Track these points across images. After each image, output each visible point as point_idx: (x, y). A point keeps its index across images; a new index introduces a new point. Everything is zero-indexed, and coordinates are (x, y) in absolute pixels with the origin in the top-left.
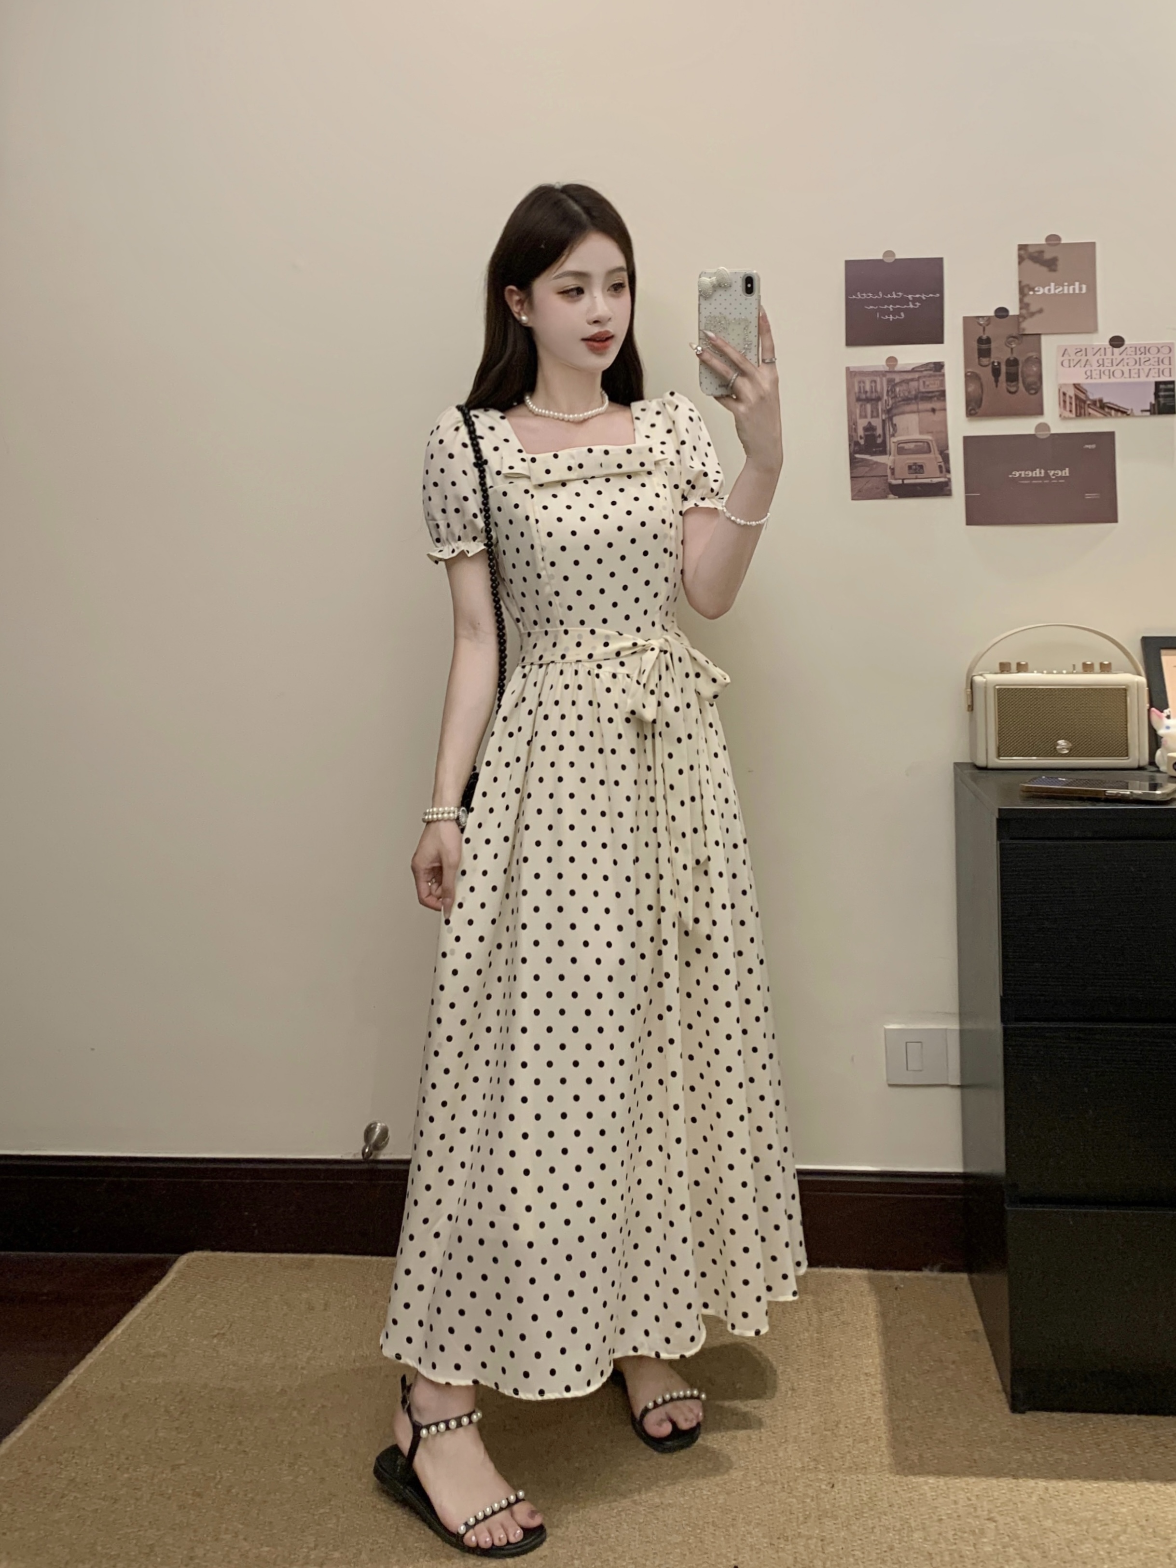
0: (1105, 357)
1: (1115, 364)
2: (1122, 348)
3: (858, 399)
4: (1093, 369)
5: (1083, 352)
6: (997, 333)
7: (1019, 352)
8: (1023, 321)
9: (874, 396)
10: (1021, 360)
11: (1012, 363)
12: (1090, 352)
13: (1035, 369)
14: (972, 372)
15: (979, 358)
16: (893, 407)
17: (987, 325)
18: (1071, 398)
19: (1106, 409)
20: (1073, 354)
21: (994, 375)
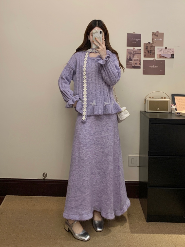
1: (165, 52)
2: (167, 49)
3: (128, 53)
4: (162, 52)
6: (149, 46)
8: (153, 44)
9: (131, 53)
10: (152, 50)
11: (151, 50)
12: (162, 49)
13: (154, 52)
14: (145, 52)
15: (146, 49)
16: (134, 54)
17: (147, 44)
18: (159, 56)
19: (164, 57)
20: (159, 50)
21: (148, 52)
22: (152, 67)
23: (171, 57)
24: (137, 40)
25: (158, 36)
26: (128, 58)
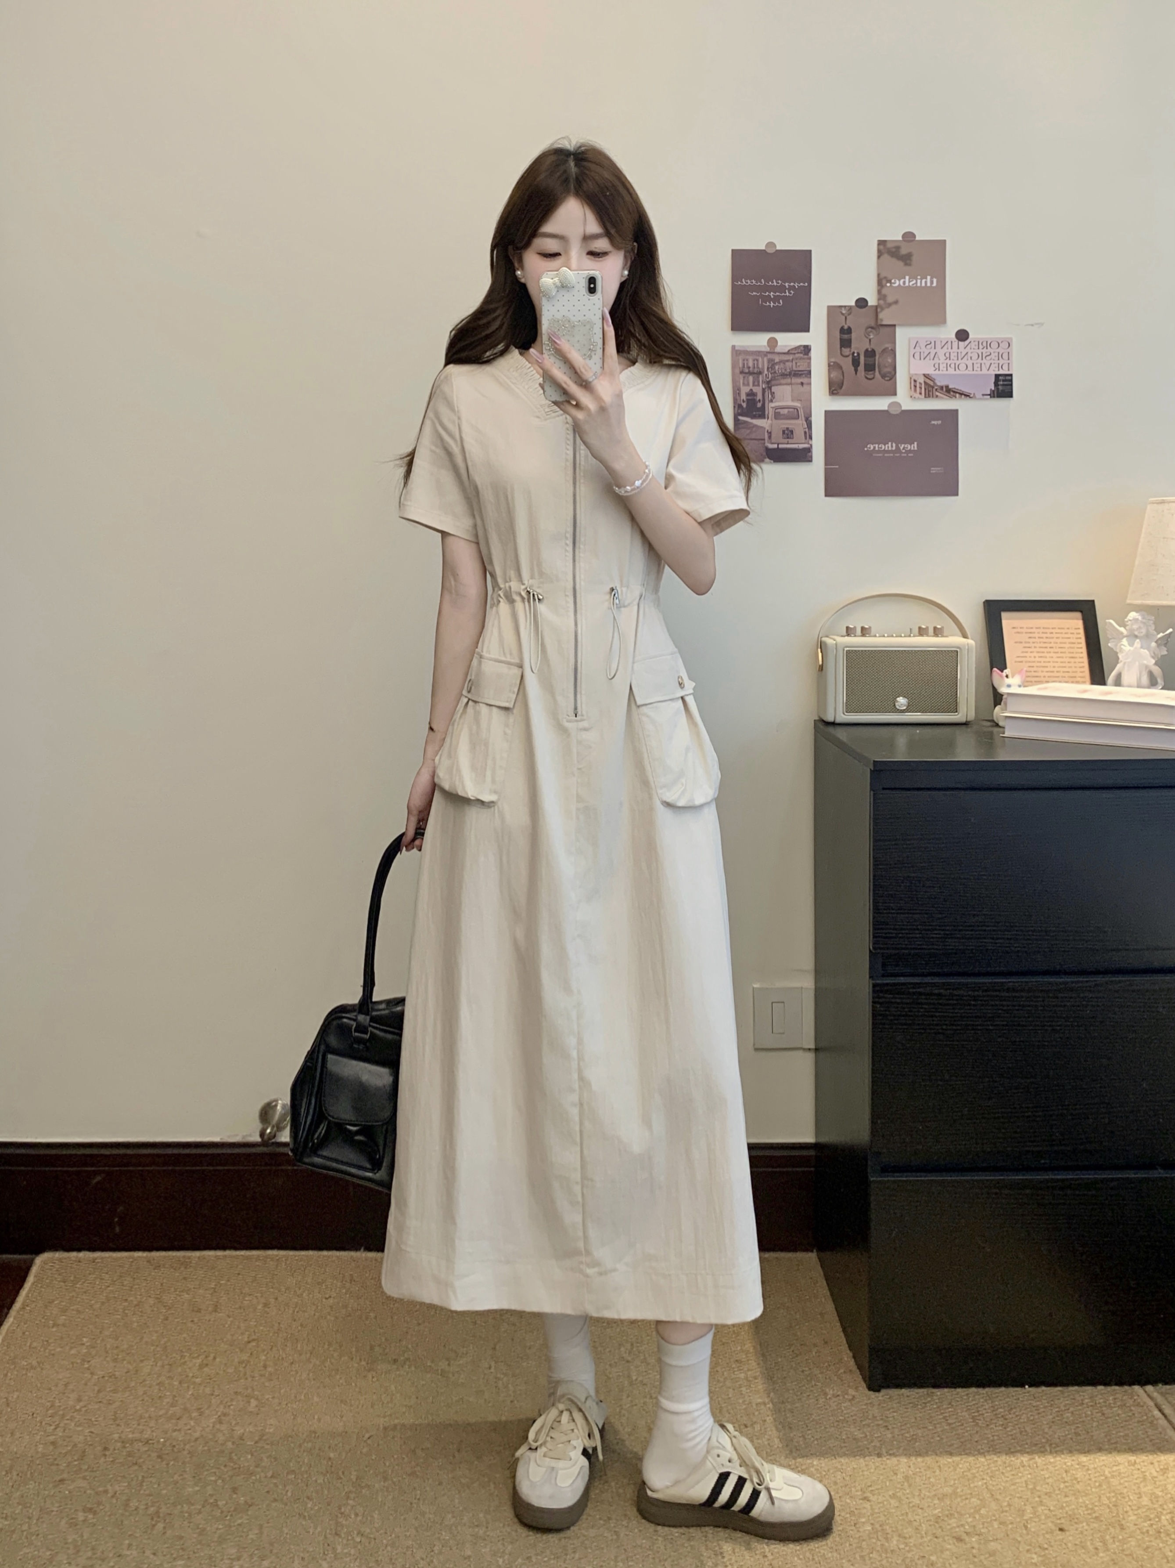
0: (951, 351)
1: (960, 358)
2: (967, 342)
3: (742, 372)
4: (941, 362)
5: (933, 344)
6: (858, 323)
7: (876, 342)
9: (756, 370)
10: (878, 351)
11: (870, 354)
12: (938, 346)
13: (890, 360)
14: (834, 362)
15: (841, 348)
16: (773, 379)
17: (849, 314)
18: (920, 384)
19: (952, 393)
20: (923, 347)
21: (853, 364)
22: (881, 451)
23: (993, 391)
24: (790, 288)
25: (910, 260)
26: (743, 401)
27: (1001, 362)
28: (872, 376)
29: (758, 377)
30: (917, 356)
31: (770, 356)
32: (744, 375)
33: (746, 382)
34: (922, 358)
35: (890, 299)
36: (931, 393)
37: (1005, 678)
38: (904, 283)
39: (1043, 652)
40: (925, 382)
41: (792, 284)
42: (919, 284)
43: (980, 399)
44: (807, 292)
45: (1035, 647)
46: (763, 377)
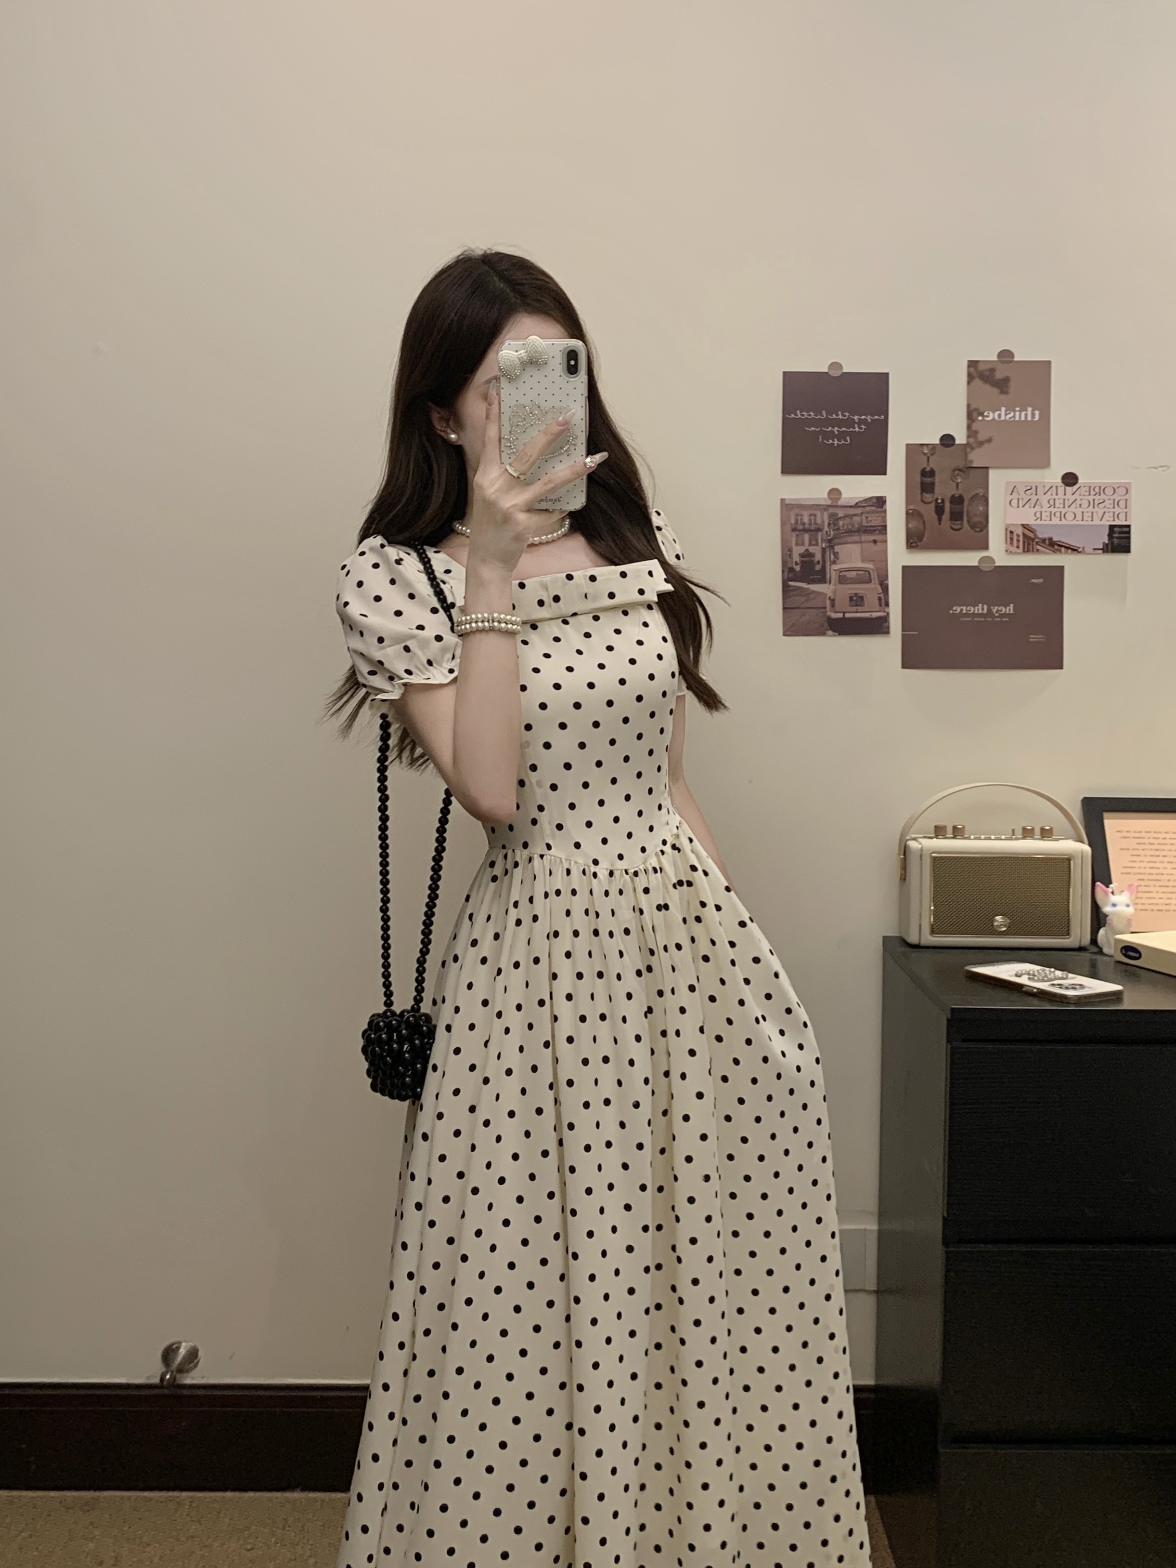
0: (1057, 497)
1: (1066, 506)
2: (1076, 487)
3: (794, 529)
4: (1043, 510)
5: (1034, 488)
6: (943, 465)
7: (965, 487)
8: (970, 452)
9: (813, 527)
10: (967, 497)
11: (957, 500)
12: (1040, 491)
13: (981, 509)
14: (914, 510)
15: (922, 493)
16: (835, 538)
17: (932, 454)
18: (1018, 535)
19: (1056, 547)
20: (1022, 492)
21: (937, 513)
22: (967, 615)
23: (1107, 544)
24: (861, 422)
25: (1007, 387)
26: (796, 564)
27: (1117, 510)
28: (959, 527)
29: (817, 535)
30: (1014, 503)
31: (831, 510)
32: (797, 533)
33: (800, 542)
34: (1021, 505)
35: (981, 437)
36: (1031, 547)
37: (1111, 894)
38: (999, 416)
39: (1155, 862)
40: (1024, 534)
41: (863, 417)
42: (1017, 418)
43: (1091, 554)
44: (881, 429)
45: (1145, 856)
46: (822, 535)
